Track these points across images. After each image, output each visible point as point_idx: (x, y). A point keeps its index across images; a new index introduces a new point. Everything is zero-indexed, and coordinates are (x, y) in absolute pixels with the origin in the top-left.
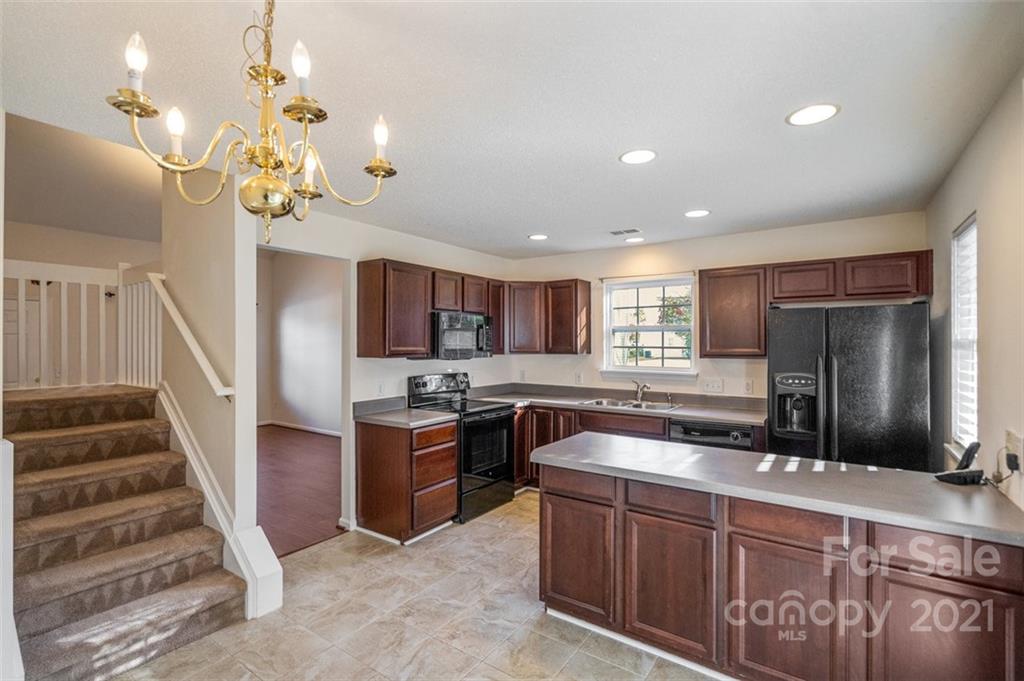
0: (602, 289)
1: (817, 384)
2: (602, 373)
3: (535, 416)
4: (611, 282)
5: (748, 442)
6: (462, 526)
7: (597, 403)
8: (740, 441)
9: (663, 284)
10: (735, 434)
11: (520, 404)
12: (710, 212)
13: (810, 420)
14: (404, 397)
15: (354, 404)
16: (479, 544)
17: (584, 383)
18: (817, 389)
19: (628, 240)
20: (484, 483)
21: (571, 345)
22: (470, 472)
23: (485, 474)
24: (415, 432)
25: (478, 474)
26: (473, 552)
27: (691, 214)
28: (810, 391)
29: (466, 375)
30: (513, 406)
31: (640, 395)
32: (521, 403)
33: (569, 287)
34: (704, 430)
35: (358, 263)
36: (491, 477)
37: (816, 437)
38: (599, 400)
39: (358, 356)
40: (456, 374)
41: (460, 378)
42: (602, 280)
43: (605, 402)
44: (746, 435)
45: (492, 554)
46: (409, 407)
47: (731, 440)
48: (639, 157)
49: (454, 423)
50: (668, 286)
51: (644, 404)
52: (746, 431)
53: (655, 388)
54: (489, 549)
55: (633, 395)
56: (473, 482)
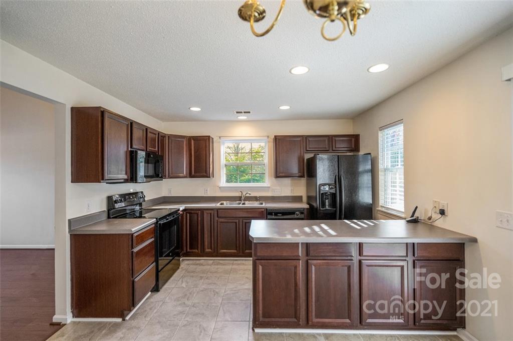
0: (220, 142)
1: (336, 187)
2: (220, 188)
3: (188, 215)
4: (225, 139)
5: (302, 216)
6: (159, 293)
7: (221, 204)
8: (299, 216)
9: (251, 141)
10: (298, 213)
11: (181, 209)
12: (291, 107)
13: (333, 204)
14: (105, 211)
15: (69, 221)
16: (180, 302)
17: (210, 194)
18: (336, 190)
19: (239, 118)
20: (169, 261)
21: (206, 172)
22: (162, 257)
23: (168, 256)
24: (135, 235)
25: (165, 256)
26: (180, 309)
27: (282, 108)
28: (333, 191)
29: (142, 192)
30: (179, 210)
31: (243, 198)
32: (182, 207)
33: (206, 140)
34: (283, 213)
35: (72, 109)
36: (171, 256)
37: (336, 211)
38: (222, 202)
39: (72, 182)
40: (137, 193)
41: (140, 195)
42: (220, 137)
43: (225, 202)
44: (302, 213)
45: (193, 306)
46: (109, 217)
47: (295, 216)
48: (300, 70)
49: (154, 226)
50: (254, 142)
51: (246, 202)
52: (302, 211)
53: (253, 194)
54: (189, 303)
55: (240, 198)
56: (163, 261)
